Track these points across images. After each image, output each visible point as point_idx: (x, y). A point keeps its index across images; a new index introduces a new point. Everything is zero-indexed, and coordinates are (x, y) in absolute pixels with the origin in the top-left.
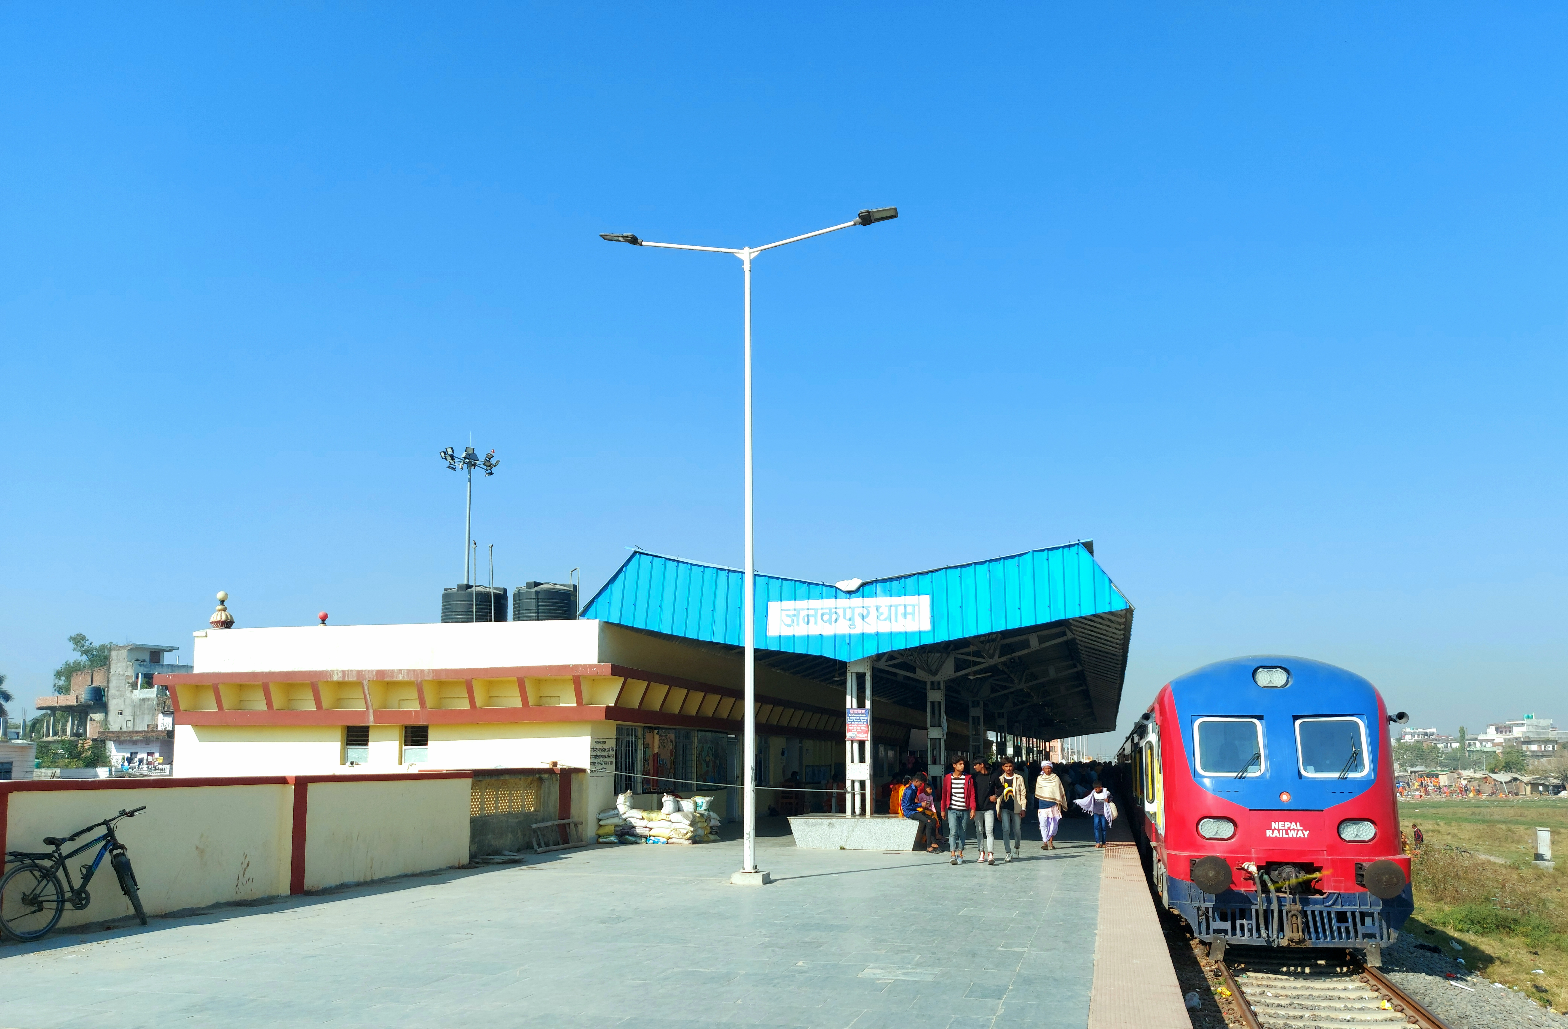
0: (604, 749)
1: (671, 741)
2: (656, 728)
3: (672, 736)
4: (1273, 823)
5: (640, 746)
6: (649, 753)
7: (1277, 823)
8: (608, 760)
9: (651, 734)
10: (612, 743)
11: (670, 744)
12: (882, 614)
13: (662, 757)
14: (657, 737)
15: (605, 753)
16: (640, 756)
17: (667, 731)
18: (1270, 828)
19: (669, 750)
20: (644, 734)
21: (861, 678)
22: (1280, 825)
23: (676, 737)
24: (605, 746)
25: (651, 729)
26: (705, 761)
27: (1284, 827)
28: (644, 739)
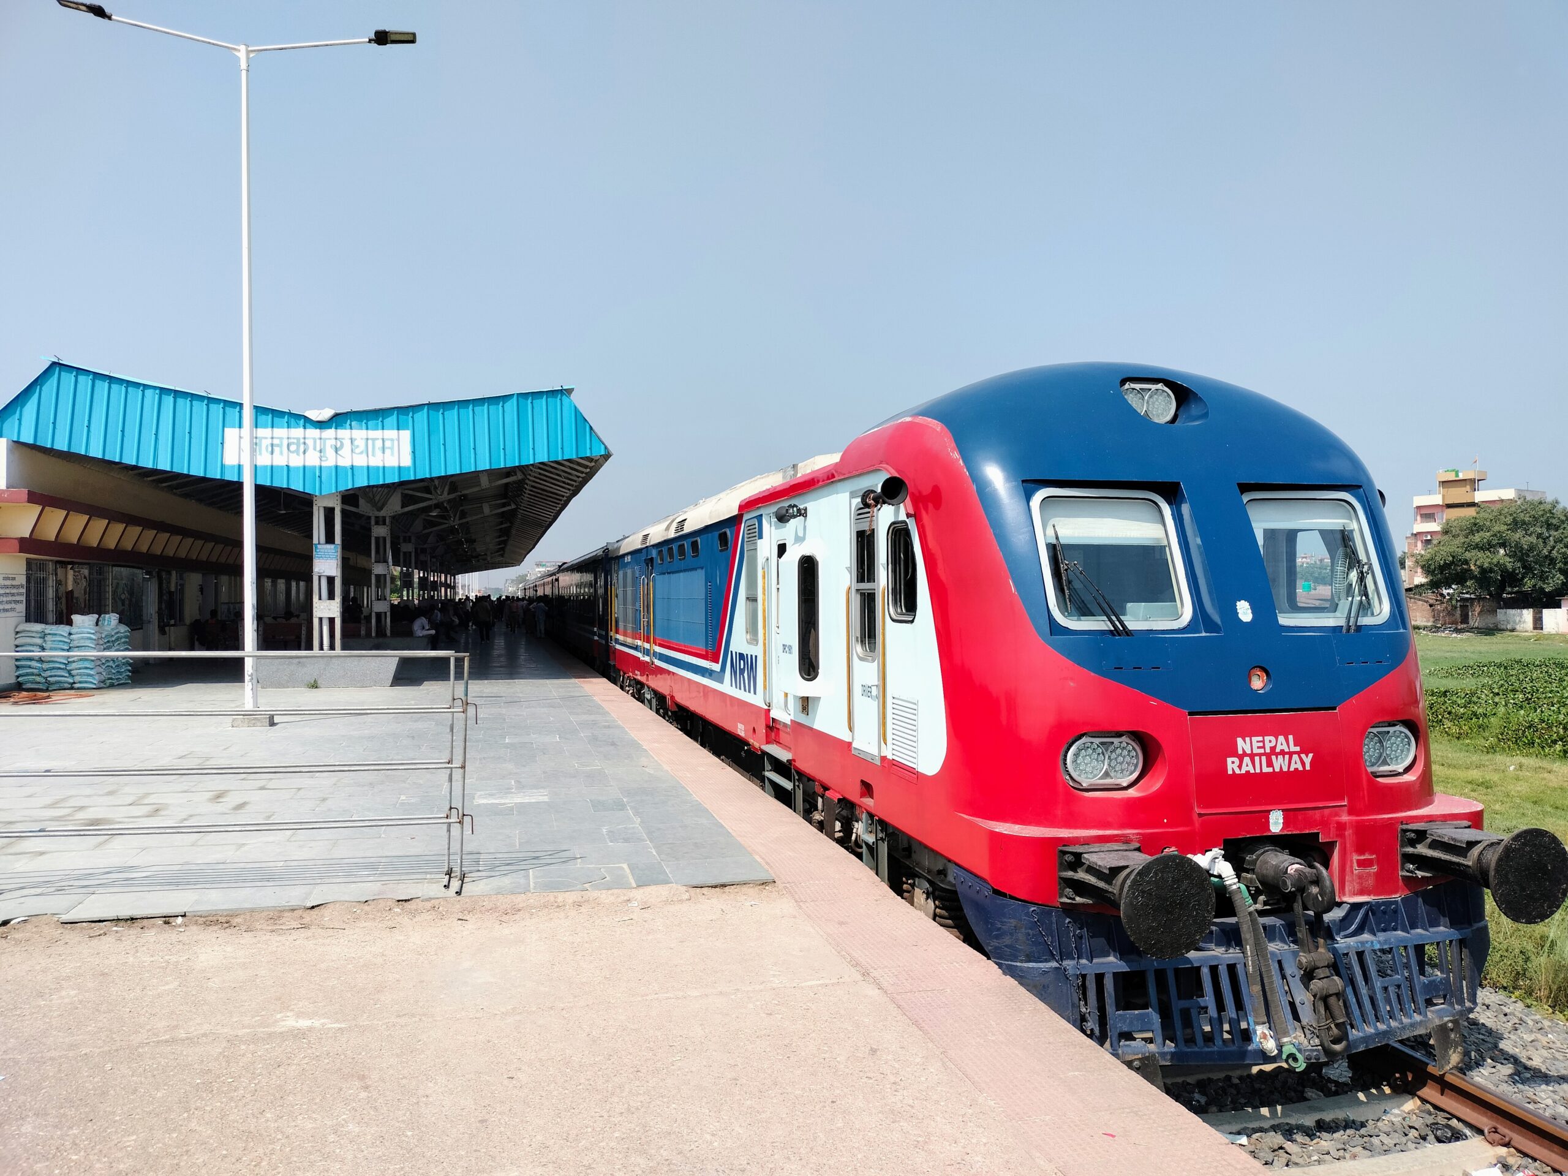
0: (13, 586)
1: (85, 577)
2: (69, 563)
3: (86, 572)
4: (1239, 740)
5: (51, 582)
6: (62, 589)
7: (1248, 739)
8: (18, 598)
9: (64, 570)
10: (22, 580)
11: (84, 580)
12: (358, 446)
13: (76, 595)
14: (71, 573)
15: (14, 591)
16: (51, 593)
17: (80, 566)
18: (1234, 753)
19: (83, 588)
20: (56, 569)
21: (329, 513)
22: (1255, 745)
23: (90, 574)
24: (14, 583)
25: (63, 564)
26: (120, 599)
27: (1264, 747)
28: (56, 574)
